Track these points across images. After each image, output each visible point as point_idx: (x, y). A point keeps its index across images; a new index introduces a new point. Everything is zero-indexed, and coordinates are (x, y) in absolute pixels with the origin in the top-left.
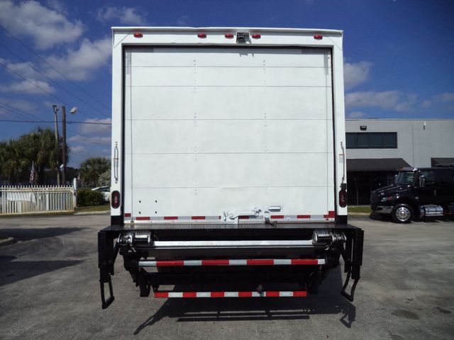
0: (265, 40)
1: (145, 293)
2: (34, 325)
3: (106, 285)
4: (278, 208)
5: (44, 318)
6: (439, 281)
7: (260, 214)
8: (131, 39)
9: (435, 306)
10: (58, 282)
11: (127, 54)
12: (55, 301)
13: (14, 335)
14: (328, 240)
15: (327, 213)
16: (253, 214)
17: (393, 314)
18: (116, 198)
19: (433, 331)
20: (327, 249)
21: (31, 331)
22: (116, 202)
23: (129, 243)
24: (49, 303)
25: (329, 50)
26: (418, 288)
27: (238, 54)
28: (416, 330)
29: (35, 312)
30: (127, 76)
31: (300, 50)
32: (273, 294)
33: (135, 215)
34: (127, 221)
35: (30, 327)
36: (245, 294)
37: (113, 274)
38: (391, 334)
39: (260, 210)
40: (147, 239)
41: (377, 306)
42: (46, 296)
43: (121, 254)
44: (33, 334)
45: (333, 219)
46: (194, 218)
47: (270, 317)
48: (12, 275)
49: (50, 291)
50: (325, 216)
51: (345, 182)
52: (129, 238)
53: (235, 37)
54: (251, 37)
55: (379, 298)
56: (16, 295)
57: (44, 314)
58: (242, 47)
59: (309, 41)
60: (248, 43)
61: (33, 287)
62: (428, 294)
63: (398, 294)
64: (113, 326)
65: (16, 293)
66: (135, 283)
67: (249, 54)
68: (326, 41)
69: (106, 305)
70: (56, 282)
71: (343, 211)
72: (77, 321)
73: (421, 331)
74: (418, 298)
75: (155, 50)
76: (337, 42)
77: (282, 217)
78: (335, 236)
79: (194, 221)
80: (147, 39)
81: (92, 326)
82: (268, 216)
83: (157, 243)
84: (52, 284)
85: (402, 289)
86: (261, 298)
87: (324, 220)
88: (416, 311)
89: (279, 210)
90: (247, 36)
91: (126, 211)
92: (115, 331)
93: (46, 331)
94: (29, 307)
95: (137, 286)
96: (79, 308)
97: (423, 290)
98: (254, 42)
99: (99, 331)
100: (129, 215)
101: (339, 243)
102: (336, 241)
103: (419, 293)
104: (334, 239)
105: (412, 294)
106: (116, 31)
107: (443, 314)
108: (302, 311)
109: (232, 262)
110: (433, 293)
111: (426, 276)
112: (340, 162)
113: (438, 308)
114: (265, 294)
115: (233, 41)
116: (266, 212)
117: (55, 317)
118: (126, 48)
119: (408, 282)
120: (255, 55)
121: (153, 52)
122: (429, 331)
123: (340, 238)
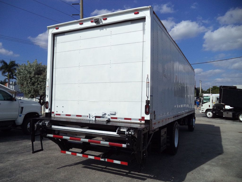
7: (106, 116)
8: (55, 31)
15: (140, 118)
16: (101, 115)
27: (99, 30)
30: (55, 48)
31: (130, 22)
32: (110, 161)
33: (55, 113)
34: (53, 115)
36: (97, 158)
39: (105, 114)
45: (144, 122)
46: (77, 116)
50: (139, 120)
54: (102, 20)
58: (99, 26)
59: (132, 16)
60: (101, 23)
67: (104, 29)
68: (141, 14)
71: (147, 117)
75: (65, 34)
76: (146, 14)
77: (116, 118)
80: (61, 29)
82: (109, 117)
86: (105, 162)
87: (139, 122)
89: (115, 114)
98: (104, 22)
100: (53, 113)
104: (126, 133)
106: (49, 28)
109: (82, 140)
114: (106, 160)
115: (94, 24)
116: (108, 115)
117: (43, 156)
118: (55, 35)
120: (107, 29)
121: (64, 35)
123: (130, 133)
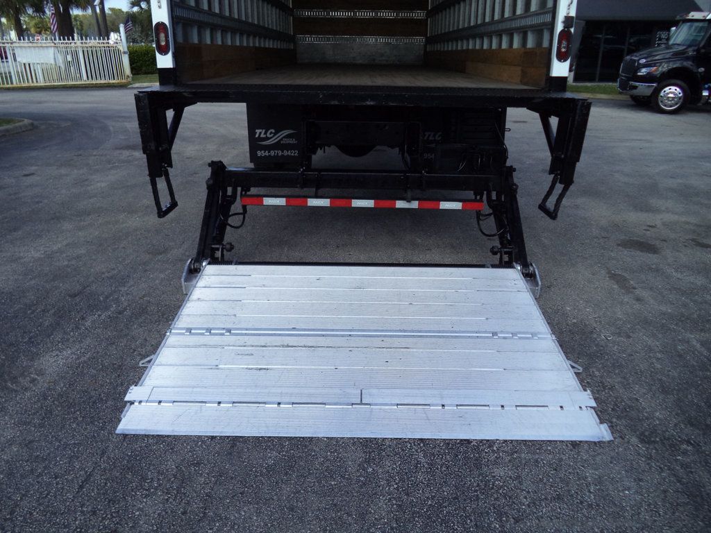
2: (65, 243)
5: (81, 234)
6: (706, 202)
9: (690, 237)
10: (103, 185)
13: (37, 255)
17: (618, 245)
19: (677, 271)
21: (61, 251)
22: (163, 43)
24: (88, 214)
26: (668, 211)
28: (650, 269)
29: (67, 226)
32: (429, 205)
35: (59, 246)
36: (385, 204)
37: (171, 166)
38: (609, 272)
41: (595, 232)
42: (83, 205)
44: (65, 255)
48: (33, 174)
49: (90, 198)
51: (573, 13)
55: (603, 222)
56: (38, 203)
57: (80, 229)
61: (64, 191)
62: (683, 219)
63: (633, 217)
69: (162, 214)
70: (99, 184)
72: (130, 238)
73: (657, 270)
74: (664, 224)
81: (153, 245)
84: (92, 187)
85: (642, 211)
88: (657, 243)
92: (187, 253)
93: (83, 252)
94: (57, 218)
96: (134, 222)
97: (676, 214)
99: (164, 252)
103: (668, 217)
105: (657, 219)
107: (698, 248)
110: (692, 219)
111: (686, 194)
113: (693, 240)
117: (97, 233)
119: (654, 202)
122: (671, 271)
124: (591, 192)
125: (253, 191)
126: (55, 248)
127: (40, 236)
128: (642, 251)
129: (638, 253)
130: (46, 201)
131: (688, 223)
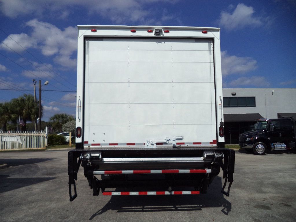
0: (172, 34)
1: (96, 193)
2: (24, 215)
3: (72, 186)
4: (181, 138)
5: (30, 211)
6: (284, 188)
7: (170, 142)
8: (89, 33)
9: (281, 202)
10: (38, 190)
11: (86, 42)
12: (37, 201)
13: (12, 220)
14: (213, 157)
15: (212, 141)
16: (165, 141)
17: (254, 207)
18: (79, 132)
19: (280, 217)
20: (212, 163)
21: (22, 218)
22: (79, 134)
23: (87, 159)
24: (33, 202)
25: (211, 40)
26: (270, 192)
27: (156, 43)
28: (269, 216)
29: (24, 207)
30: (87, 56)
31: (194, 40)
32: (178, 193)
33: (91, 142)
34: (86, 147)
35: (21, 216)
36: (161, 193)
37: (76, 179)
38: (253, 219)
39: (170, 140)
40: (99, 156)
41: (244, 202)
42: (30, 198)
43: (82, 166)
44: (24, 220)
45: (216, 145)
46: (128, 144)
47: (176, 209)
48: (7, 186)
49: (33, 195)
50: (211, 143)
51: (223, 121)
52: (87, 156)
53: (154, 32)
54: (163, 32)
55: (246, 198)
56: (11, 198)
57: (30, 209)
58: (158, 38)
59: (200, 34)
60: (161, 35)
61: (21, 193)
62: (277, 195)
63: (257, 196)
64: (76, 215)
65: (11, 197)
66: (90, 187)
67: (162, 42)
68: (209, 35)
69: (72, 199)
70: (36, 190)
71: (222, 140)
72: (51, 212)
73: (272, 217)
74: (270, 198)
75: (104, 39)
76: (216, 35)
77: (183, 143)
78: (217, 155)
79: (128, 146)
80: (100, 33)
81: (62, 215)
82: (175, 143)
83: (105, 160)
84: (34, 191)
85: (260, 193)
86: (171, 195)
87: (210, 145)
88: (270, 206)
89: (181, 139)
90: (161, 31)
91: (85, 140)
92: (77, 218)
93: (32, 218)
94: (20, 204)
95: (91, 188)
96: (53, 205)
97: (274, 193)
98: (166, 35)
99: (67, 218)
100: (87, 142)
101: (220, 159)
102: (218, 157)
103: (271, 195)
104: (216, 156)
105: (267, 196)
106: (80, 28)
107: (286, 207)
108: (197, 206)
109: (153, 172)
110: (280, 195)
111: (275, 185)
112: (220, 109)
113: (283, 204)
114: (173, 193)
115: (153, 34)
116: (173, 141)
117: (37, 210)
119: (264, 189)
120: (166, 43)
121: (103, 41)
122: (278, 217)
123: (220, 156)
124: (238, 186)
125: (106, 189)
126: (19, 217)
127: (12, 212)
128: (264, 209)
129: (263, 210)
130: (14, 197)
131: (279, 197)
